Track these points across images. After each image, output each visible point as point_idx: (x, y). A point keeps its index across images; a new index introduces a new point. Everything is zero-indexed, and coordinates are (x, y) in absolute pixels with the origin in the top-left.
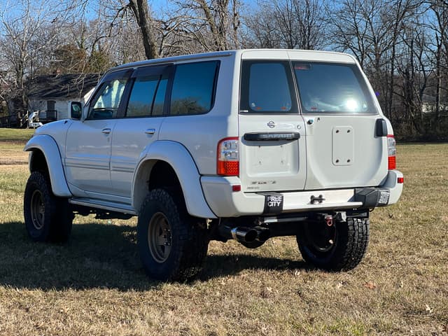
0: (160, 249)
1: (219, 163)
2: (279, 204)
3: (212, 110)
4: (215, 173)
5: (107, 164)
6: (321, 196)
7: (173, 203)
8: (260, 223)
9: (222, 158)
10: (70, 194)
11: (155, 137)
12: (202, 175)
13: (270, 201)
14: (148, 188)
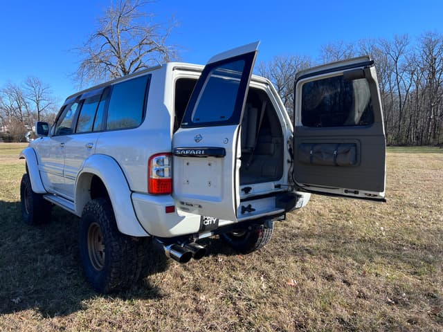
0: (99, 254)
1: (150, 180)
2: (214, 221)
3: (143, 124)
4: (146, 191)
5: (62, 173)
6: (250, 206)
7: (106, 217)
8: (195, 240)
9: (154, 176)
10: (44, 191)
11: (92, 152)
12: (133, 192)
13: (206, 219)
14: (89, 195)
